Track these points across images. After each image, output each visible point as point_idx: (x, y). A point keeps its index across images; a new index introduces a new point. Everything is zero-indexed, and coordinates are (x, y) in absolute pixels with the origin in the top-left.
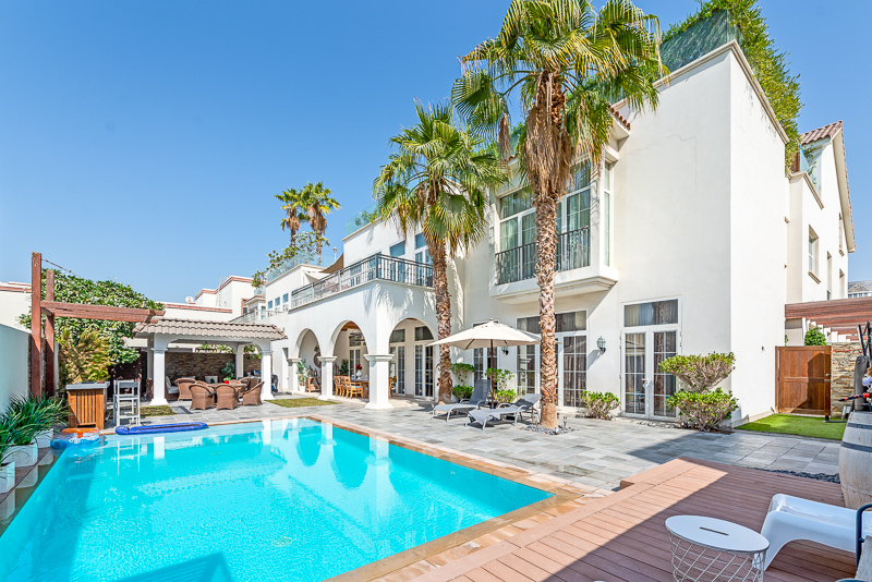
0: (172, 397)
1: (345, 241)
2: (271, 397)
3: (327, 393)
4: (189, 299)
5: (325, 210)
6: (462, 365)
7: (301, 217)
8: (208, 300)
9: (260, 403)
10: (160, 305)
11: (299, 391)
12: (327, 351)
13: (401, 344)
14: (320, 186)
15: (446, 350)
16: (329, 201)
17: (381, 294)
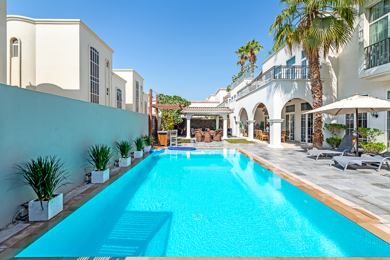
0: (192, 136)
1: (263, 64)
2: (227, 138)
3: (251, 138)
4: (207, 99)
5: (256, 52)
6: (335, 125)
7: (246, 58)
8: (212, 99)
9: (221, 140)
10: (190, 102)
11: (240, 136)
12: (251, 118)
13: (292, 113)
14: (253, 41)
15: (319, 116)
16: (258, 47)
17: (276, 87)
